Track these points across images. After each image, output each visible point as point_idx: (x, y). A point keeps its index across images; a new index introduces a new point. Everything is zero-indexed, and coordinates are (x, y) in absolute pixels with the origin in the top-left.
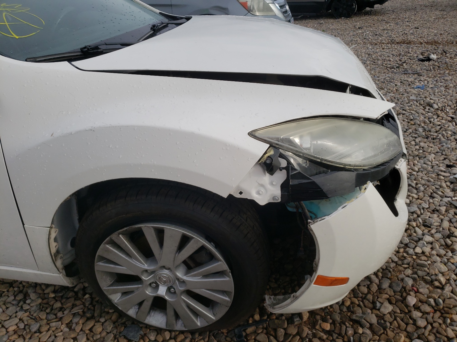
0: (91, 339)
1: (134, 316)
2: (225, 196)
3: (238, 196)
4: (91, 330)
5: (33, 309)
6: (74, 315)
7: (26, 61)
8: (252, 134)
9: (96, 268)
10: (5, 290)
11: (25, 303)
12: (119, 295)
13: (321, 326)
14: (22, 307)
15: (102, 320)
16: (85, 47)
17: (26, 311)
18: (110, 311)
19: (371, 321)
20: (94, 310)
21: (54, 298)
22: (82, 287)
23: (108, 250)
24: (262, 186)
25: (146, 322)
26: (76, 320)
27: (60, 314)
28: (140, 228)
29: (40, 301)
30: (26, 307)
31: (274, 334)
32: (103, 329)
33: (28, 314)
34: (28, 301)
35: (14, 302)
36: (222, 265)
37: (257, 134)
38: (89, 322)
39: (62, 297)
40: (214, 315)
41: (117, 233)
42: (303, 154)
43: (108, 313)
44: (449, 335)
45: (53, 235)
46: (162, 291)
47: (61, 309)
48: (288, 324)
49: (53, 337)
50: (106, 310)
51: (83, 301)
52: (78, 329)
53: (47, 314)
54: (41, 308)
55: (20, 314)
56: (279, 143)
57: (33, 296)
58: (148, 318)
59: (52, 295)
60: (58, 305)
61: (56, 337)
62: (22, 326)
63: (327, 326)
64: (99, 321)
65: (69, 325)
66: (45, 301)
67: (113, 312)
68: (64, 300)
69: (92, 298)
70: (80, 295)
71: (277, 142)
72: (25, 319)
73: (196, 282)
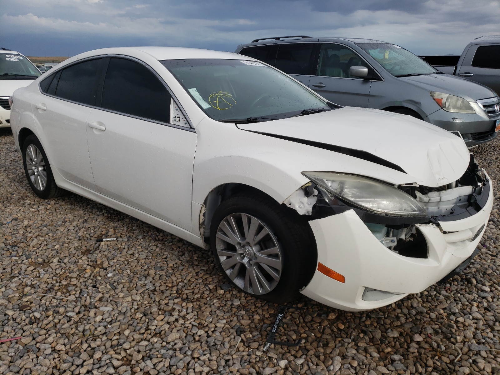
0: (204, 282)
1: (229, 275)
2: (281, 203)
3: (288, 206)
4: (206, 279)
5: (184, 260)
6: (202, 270)
7: (218, 121)
8: (303, 173)
9: (217, 236)
10: (175, 249)
11: (182, 257)
12: (225, 258)
13: (337, 325)
14: (179, 258)
15: (214, 277)
16: (250, 118)
17: (180, 260)
18: (220, 274)
19: (375, 335)
20: (212, 272)
21: (196, 260)
22: (212, 260)
23: (224, 225)
24: (302, 203)
25: (234, 281)
26: (201, 272)
27: (195, 267)
28: (241, 214)
29: (189, 258)
30: (181, 259)
31: (304, 317)
32: (212, 281)
33: (180, 262)
34: (183, 257)
35: (177, 255)
36: (277, 250)
37: (306, 174)
38: (207, 275)
39: (200, 261)
40: (270, 288)
41: (230, 215)
42: (330, 190)
43: (218, 275)
44: (427, 363)
45: (203, 212)
46: (245, 261)
47: (197, 266)
48: (317, 316)
49: (187, 275)
50: (218, 273)
51: (209, 266)
52: (200, 276)
53: (189, 265)
54: (188, 262)
55: (177, 261)
56: (316, 180)
57: (186, 255)
58: (236, 279)
59: (196, 258)
60: (196, 263)
61: (188, 275)
62: (175, 266)
63: (342, 327)
64: (212, 277)
65: (197, 273)
66: (191, 260)
67: (221, 276)
68: (200, 262)
69: (214, 266)
70: (209, 263)
71: (315, 179)
72: (178, 263)
73: (263, 258)
